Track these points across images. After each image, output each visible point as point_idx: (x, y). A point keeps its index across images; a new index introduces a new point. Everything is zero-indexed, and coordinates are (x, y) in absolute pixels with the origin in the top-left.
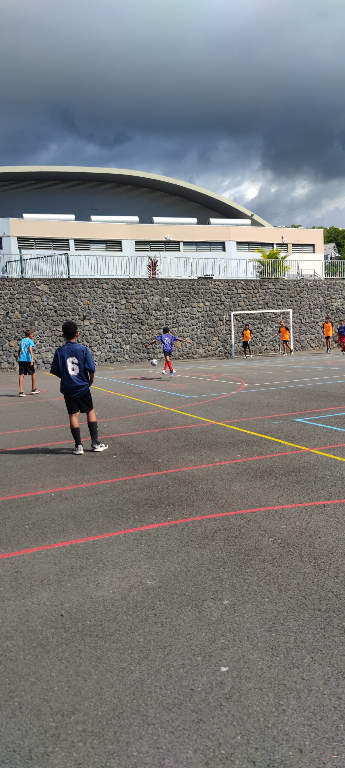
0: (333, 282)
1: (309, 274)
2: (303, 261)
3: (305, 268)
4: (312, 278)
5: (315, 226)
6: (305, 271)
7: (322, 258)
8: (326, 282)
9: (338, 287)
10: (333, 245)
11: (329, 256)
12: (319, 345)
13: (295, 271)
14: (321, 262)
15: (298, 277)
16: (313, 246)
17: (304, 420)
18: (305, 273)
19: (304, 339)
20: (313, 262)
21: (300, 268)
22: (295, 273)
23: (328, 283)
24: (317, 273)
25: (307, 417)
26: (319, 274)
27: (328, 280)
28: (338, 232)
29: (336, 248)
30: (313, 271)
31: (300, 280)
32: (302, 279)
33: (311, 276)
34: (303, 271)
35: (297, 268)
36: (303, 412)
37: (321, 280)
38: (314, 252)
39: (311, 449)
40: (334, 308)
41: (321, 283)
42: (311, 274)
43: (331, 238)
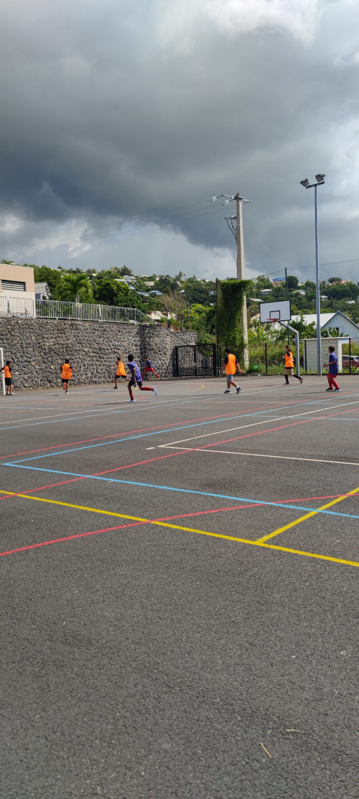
0: (44, 322)
1: (20, 312)
2: (13, 299)
3: (16, 306)
4: (24, 316)
5: (27, 264)
6: (16, 308)
7: (34, 297)
8: (37, 321)
9: (50, 327)
10: (45, 284)
11: (42, 295)
12: (33, 385)
13: (5, 308)
14: (32, 300)
15: (9, 315)
16: (24, 283)
17: (12, 464)
18: (16, 311)
19: (16, 379)
20: (24, 300)
21: (11, 305)
22: (5, 311)
23: (40, 323)
24: (28, 311)
25: (16, 460)
26: (30, 312)
27: (39, 320)
28: (50, 272)
29: (48, 288)
30: (24, 309)
31: (10, 318)
32: (13, 317)
33: (22, 314)
34: (13, 308)
35: (7, 305)
36: (11, 456)
37: (32, 319)
38: (25, 290)
39: (17, 493)
40: (47, 348)
41: (33, 322)
42: (22, 312)
43: (43, 277)
